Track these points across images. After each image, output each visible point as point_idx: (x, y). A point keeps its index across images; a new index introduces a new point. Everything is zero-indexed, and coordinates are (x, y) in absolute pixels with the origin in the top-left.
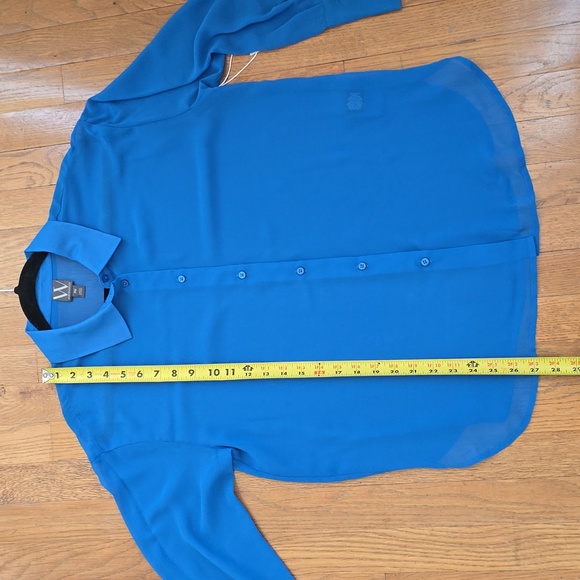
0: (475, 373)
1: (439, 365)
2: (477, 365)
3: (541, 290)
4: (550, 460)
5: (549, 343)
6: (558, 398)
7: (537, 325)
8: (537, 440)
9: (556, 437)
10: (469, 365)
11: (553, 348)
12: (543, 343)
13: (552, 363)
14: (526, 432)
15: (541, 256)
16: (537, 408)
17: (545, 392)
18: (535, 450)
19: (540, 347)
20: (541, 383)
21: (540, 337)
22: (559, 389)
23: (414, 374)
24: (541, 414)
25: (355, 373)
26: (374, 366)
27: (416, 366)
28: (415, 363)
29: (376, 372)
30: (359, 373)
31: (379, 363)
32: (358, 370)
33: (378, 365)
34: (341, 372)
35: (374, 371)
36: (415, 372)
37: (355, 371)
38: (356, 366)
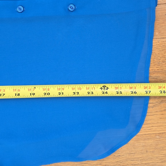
0: (106, 95)
1: (80, 89)
2: (108, 88)
3: (156, 33)
4: (153, 152)
5: (158, 72)
6: (161, 111)
7: (151, 59)
8: (145, 140)
9: (158, 137)
10: (101, 88)
11: (161, 76)
12: (155, 72)
13: (160, 87)
14: (139, 134)
15: (158, 7)
16: (147, 118)
17: (153, 107)
18: (143, 146)
19: (152, 76)
20: (151, 101)
21: (153, 68)
22: (162, 104)
23: (61, 96)
24: (149, 122)
25: (16, 95)
26: (31, 89)
27: (63, 90)
28: (62, 87)
29: (33, 94)
30: (19, 95)
31: (35, 88)
32: (18, 92)
33: (34, 89)
34: (4, 94)
35: (31, 94)
36: (63, 94)
37: (16, 94)
38: (16, 90)
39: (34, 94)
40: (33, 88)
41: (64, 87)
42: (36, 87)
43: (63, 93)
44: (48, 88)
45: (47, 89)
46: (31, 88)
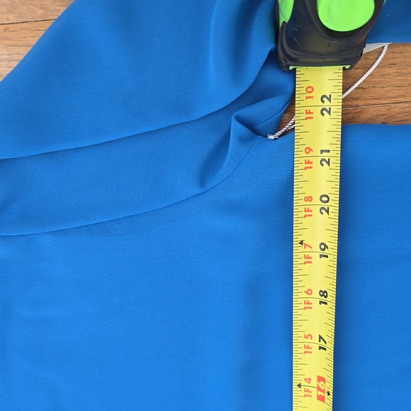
1: (310, 89)
25: (326, 303)
26: (307, 254)
27: (310, 150)
28: (303, 154)
29: (324, 250)
30: (326, 292)
31: (301, 243)
32: (316, 294)
33: (306, 245)
34: (320, 337)
35: (321, 256)
36: (329, 151)
37: (321, 302)
38: (307, 300)
39: (324, 246)
40: (302, 248)
41: (303, 148)
42: (300, 239)
43: (322, 151)
44: (303, 202)
45: (308, 203)
46: (302, 255)
